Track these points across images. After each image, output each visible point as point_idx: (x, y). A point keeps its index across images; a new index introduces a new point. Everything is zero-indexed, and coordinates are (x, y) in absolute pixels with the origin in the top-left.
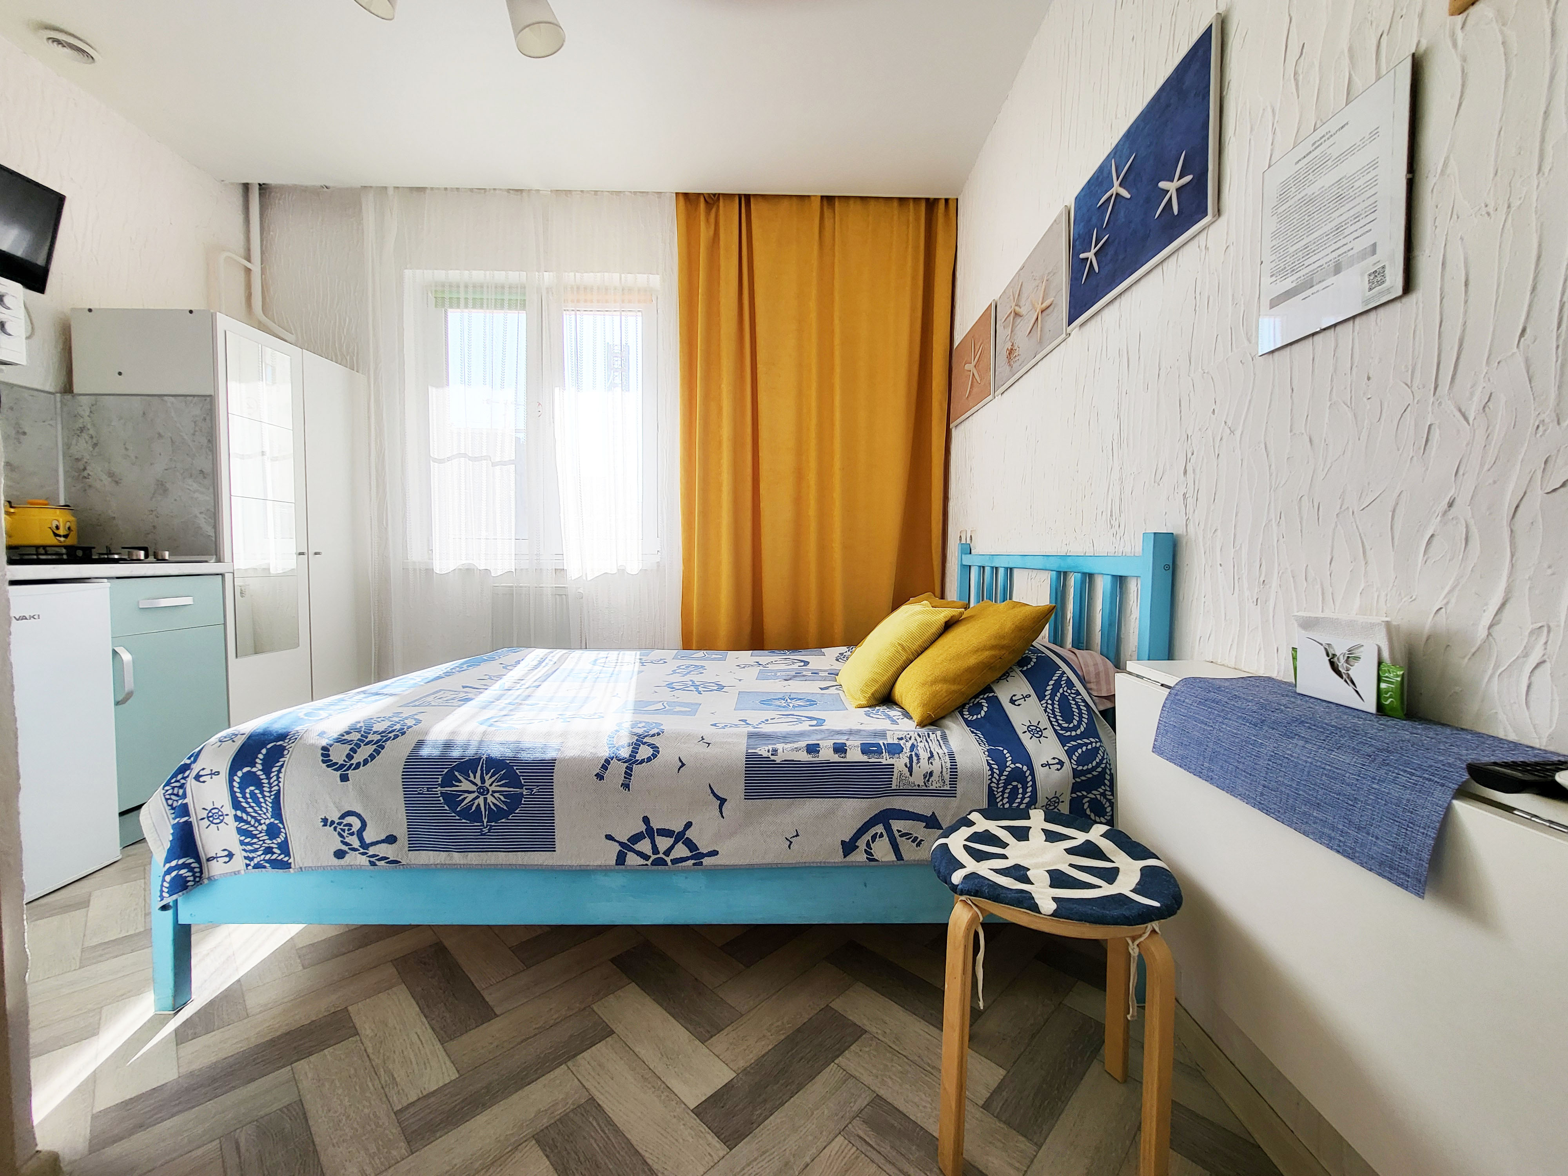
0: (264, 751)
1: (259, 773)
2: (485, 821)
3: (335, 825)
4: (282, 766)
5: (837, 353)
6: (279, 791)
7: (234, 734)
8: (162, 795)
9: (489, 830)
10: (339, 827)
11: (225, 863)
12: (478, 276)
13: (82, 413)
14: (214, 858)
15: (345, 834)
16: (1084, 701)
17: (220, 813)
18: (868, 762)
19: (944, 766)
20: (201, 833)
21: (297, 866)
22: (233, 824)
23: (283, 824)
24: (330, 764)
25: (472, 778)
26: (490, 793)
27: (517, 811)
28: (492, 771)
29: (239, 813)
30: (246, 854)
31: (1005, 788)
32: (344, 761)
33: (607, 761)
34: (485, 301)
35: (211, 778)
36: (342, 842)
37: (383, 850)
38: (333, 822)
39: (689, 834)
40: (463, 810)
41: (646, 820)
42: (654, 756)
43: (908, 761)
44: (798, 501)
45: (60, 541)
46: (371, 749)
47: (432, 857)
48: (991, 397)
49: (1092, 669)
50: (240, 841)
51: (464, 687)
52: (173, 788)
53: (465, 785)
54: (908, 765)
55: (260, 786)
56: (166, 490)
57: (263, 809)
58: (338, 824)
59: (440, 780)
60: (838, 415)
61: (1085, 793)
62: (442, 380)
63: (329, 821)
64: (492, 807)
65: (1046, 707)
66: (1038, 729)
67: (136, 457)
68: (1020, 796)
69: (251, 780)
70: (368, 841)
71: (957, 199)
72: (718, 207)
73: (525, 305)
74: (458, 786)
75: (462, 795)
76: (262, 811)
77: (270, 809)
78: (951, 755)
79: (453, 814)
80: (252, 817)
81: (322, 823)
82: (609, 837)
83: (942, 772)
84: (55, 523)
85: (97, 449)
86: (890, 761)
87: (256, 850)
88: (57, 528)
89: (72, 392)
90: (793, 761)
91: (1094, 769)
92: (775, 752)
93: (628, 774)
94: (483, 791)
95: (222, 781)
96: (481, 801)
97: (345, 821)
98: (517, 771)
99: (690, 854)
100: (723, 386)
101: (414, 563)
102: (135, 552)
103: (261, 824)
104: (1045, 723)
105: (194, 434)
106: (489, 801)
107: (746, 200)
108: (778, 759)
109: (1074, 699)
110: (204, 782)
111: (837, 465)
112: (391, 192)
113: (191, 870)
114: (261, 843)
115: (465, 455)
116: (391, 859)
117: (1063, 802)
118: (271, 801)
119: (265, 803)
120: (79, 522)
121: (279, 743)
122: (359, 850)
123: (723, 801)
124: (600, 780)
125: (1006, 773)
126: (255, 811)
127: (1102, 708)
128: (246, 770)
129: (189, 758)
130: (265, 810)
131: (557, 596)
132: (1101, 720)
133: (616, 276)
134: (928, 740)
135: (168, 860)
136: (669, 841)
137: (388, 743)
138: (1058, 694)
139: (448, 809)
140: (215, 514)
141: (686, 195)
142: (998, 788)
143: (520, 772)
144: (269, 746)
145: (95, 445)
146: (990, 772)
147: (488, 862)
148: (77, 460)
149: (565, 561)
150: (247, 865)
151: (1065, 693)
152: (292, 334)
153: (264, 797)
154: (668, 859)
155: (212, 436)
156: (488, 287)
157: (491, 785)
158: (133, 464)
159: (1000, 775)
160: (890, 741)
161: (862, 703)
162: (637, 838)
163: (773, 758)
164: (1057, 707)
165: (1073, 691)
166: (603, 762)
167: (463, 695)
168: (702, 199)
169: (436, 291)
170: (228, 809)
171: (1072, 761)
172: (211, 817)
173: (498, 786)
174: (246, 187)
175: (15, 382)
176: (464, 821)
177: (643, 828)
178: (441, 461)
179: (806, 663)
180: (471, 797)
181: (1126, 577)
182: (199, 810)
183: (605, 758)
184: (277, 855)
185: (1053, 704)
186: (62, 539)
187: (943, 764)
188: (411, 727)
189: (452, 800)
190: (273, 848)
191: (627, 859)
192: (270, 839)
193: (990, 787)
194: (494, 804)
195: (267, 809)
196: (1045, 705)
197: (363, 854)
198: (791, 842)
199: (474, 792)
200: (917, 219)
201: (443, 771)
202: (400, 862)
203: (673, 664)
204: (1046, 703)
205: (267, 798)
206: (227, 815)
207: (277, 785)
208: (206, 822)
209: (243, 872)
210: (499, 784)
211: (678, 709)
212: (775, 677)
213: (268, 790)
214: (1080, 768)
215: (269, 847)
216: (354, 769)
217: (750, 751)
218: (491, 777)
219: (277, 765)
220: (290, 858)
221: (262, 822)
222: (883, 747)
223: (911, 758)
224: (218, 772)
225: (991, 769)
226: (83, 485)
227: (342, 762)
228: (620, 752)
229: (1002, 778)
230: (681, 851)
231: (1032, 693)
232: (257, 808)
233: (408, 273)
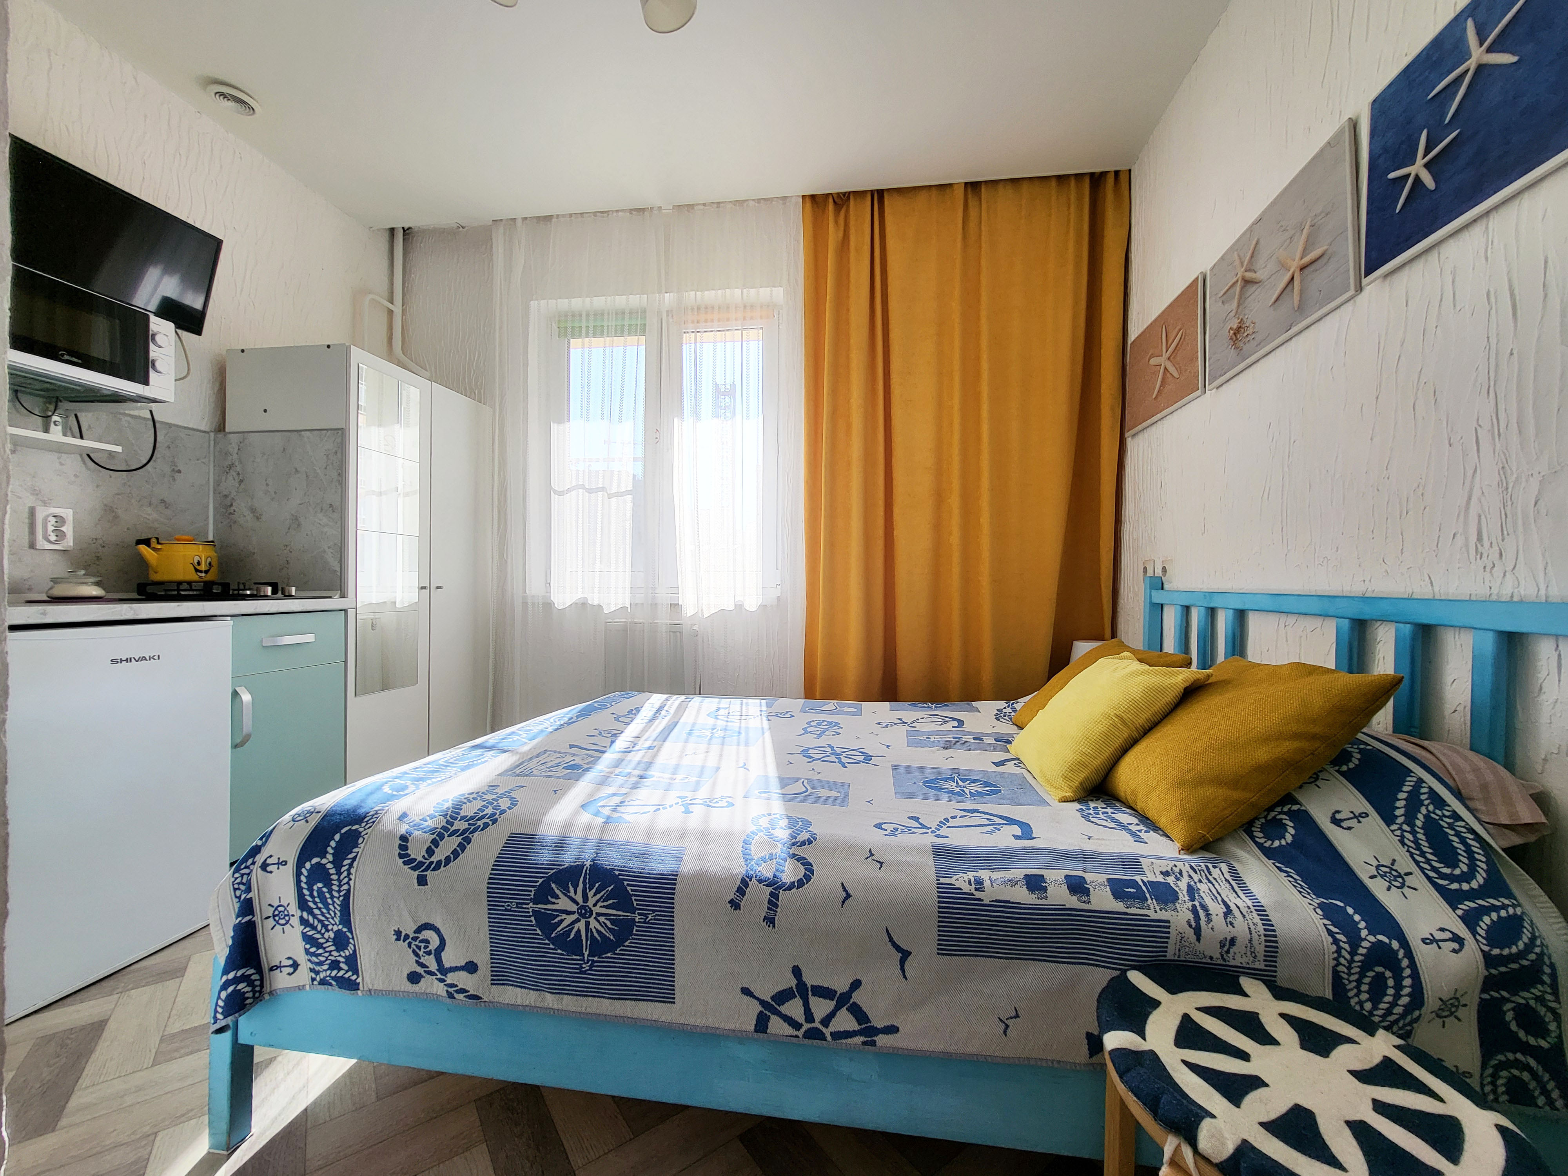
0: (337, 837)
1: (329, 866)
2: (586, 954)
3: (410, 940)
4: (354, 859)
5: (985, 357)
6: (349, 890)
7: (309, 812)
8: (231, 884)
9: (591, 966)
10: (414, 943)
11: (289, 974)
12: (599, 302)
13: (231, 450)
14: (278, 967)
15: (421, 953)
16: (1472, 831)
17: (286, 913)
18: (1126, 914)
19: (1253, 932)
20: (265, 935)
21: (366, 988)
22: (299, 928)
23: (352, 934)
24: (407, 859)
25: (572, 894)
26: (594, 915)
27: (626, 944)
28: (597, 885)
29: (305, 915)
30: (312, 966)
31: (1362, 975)
32: (424, 856)
33: (745, 882)
34: (605, 328)
35: (278, 868)
36: (417, 962)
37: (461, 979)
38: (407, 936)
39: (856, 997)
40: (558, 936)
41: (797, 971)
42: (807, 878)
43: (1191, 916)
44: (938, 527)
45: (201, 577)
46: (456, 841)
47: (519, 995)
48: (1199, 392)
49: (1470, 777)
50: (306, 949)
51: (571, 747)
52: (242, 875)
53: (564, 903)
54: (1194, 924)
55: (328, 884)
56: (299, 525)
57: (331, 912)
58: (412, 939)
59: (533, 893)
60: (985, 428)
61: (1505, 994)
62: (563, 416)
63: (403, 935)
64: (596, 935)
65: (1402, 836)
66: (1394, 873)
67: (275, 493)
68: (1391, 991)
69: (319, 874)
70: (447, 965)
71: (1130, 171)
72: (848, 207)
73: (645, 331)
74: (554, 903)
75: (558, 916)
76: (330, 914)
77: (338, 914)
78: (1260, 910)
79: (547, 941)
80: (320, 921)
81: (395, 937)
82: (746, 991)
83: (1250, 941)
84: (197, 559)
85: (243, 486)
86: (1162, 915)
87: (321, 963)
88: (199, 563)
89: (224, 430)
90: (1009, 902)
91: (1521, 955)
92: (979, 883)
93: (773, 903)
94: (584, 912)
95: (288, 871)
96: (581, 925)
97: (421, 937)
98: (629, 888)
99: (857, 1027)
100: (852, 400)
101: (533, 596)
102: (262, 587)
103: (328, 931)
104: (1405, 864)
105: (326, 468)
106: (592, 926)
107: (879, 196)
108: (986, 897)
109: (1451, 826)
110: (271, 872)
111: (985, 483)
112: (519, 222)
113: (251, 983)
114: (327, 954)
115: (582, 487)
116: (471, 992)
117: (1465, 1005)
118: (339, 903)
119: (333, 904)
120: (219, 558)
121: (354, 828)
122: (436, 975)
123: (905, 955)
124: (735, 909)
125: (1362, 951)
126: (323, 914)
127: (1506, 844)
128: (315, 860)
129: (261, 839)
130: (333, 915)
131: (671, 633)
132: (1511, 865)
133: (738, 292)
134: (1211, 878)
135: (226, 972)
136: (830, 1005)
137: (476, 834)
138: (1420, 816)
139: (540, 933)
140: (341, 548)
141: (813, 197)
142: (1349, 974)
143: (632, 890)
144: (343, 831)
145: (241, 481)
146: (1334, 948)
147: (589, 1010)
148: (226, 496)
149: (680, 595)
150: (313, 979)
151: (1433, 815)
152: (427, 371)
153: (332, 897)
154: (827, 1032)
155: (341, 469)
156: (608, 314)
157: (595, 905)
158: (272, 499)
159: (1353, 953)
160: (1151, 877)
161: (1067, 794)
162: (783, 997)
163: (978, 895)
164: (1423, 838)
165: (1447, 813)
166: (738, 883)
167: (568, 758)
168: (831, 200)
169: (559, 321)
170: (293, 909)
171: (1478, 937)
172: (277, 915)
173: (604, 907)
174: (392, 231)
175: (173, 422)
176: (559, 951)
177: (793, 983)
178: (560, 494)
179: (961, 723)
180: (570, 919)
181: (1521, 635)
182: (265, 907)
183: (741, 877)
184: (344, 972)
185: (1413, 832)
186: (203, 575)
187: (1252, 927)
188: (505, 811)
189: (546, 921)
190: (339, 962)
191: (770, 1025)
192: (338, 950)
193: (1336, 975)
194: (597, 930)
195: (335, 914)
196: (1398, 833)
197: (441, 981)
198: (1007, 1026)
199: (572, 913)
200: (1080, 199)
201: (537, 882)
202: (481, 998)
203: (802, 720)
204: (1400, 829)
205: (335, 899)
206: (293, 915)
207: (348, 883)
208: (271, 922)
209: (308, 987)
210: (605, 904)
211: (824, 793)
212: (932, 744)
213: (337, 889)
214: (1496, 951)
215: (336, 961)
216: (434, 870)
217: (942, 880)
218: (595, 895)
219: (350, 856)
220: (358, 976)
221: (330, 927)
222: (1144, 888)
223: (1194, 910)
224: (286, 862)
225: (1336, 942)
226: (229, 521)
227: (420, 859)
228: (760, 868)
229: (1357, 958)
230: (845, 1021)
231: (1369, 809)
232: (324, 911)
233: (533, 304)
